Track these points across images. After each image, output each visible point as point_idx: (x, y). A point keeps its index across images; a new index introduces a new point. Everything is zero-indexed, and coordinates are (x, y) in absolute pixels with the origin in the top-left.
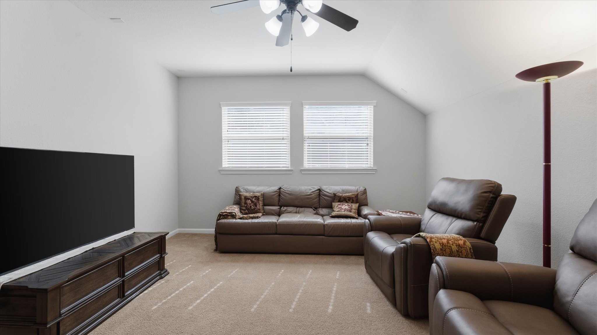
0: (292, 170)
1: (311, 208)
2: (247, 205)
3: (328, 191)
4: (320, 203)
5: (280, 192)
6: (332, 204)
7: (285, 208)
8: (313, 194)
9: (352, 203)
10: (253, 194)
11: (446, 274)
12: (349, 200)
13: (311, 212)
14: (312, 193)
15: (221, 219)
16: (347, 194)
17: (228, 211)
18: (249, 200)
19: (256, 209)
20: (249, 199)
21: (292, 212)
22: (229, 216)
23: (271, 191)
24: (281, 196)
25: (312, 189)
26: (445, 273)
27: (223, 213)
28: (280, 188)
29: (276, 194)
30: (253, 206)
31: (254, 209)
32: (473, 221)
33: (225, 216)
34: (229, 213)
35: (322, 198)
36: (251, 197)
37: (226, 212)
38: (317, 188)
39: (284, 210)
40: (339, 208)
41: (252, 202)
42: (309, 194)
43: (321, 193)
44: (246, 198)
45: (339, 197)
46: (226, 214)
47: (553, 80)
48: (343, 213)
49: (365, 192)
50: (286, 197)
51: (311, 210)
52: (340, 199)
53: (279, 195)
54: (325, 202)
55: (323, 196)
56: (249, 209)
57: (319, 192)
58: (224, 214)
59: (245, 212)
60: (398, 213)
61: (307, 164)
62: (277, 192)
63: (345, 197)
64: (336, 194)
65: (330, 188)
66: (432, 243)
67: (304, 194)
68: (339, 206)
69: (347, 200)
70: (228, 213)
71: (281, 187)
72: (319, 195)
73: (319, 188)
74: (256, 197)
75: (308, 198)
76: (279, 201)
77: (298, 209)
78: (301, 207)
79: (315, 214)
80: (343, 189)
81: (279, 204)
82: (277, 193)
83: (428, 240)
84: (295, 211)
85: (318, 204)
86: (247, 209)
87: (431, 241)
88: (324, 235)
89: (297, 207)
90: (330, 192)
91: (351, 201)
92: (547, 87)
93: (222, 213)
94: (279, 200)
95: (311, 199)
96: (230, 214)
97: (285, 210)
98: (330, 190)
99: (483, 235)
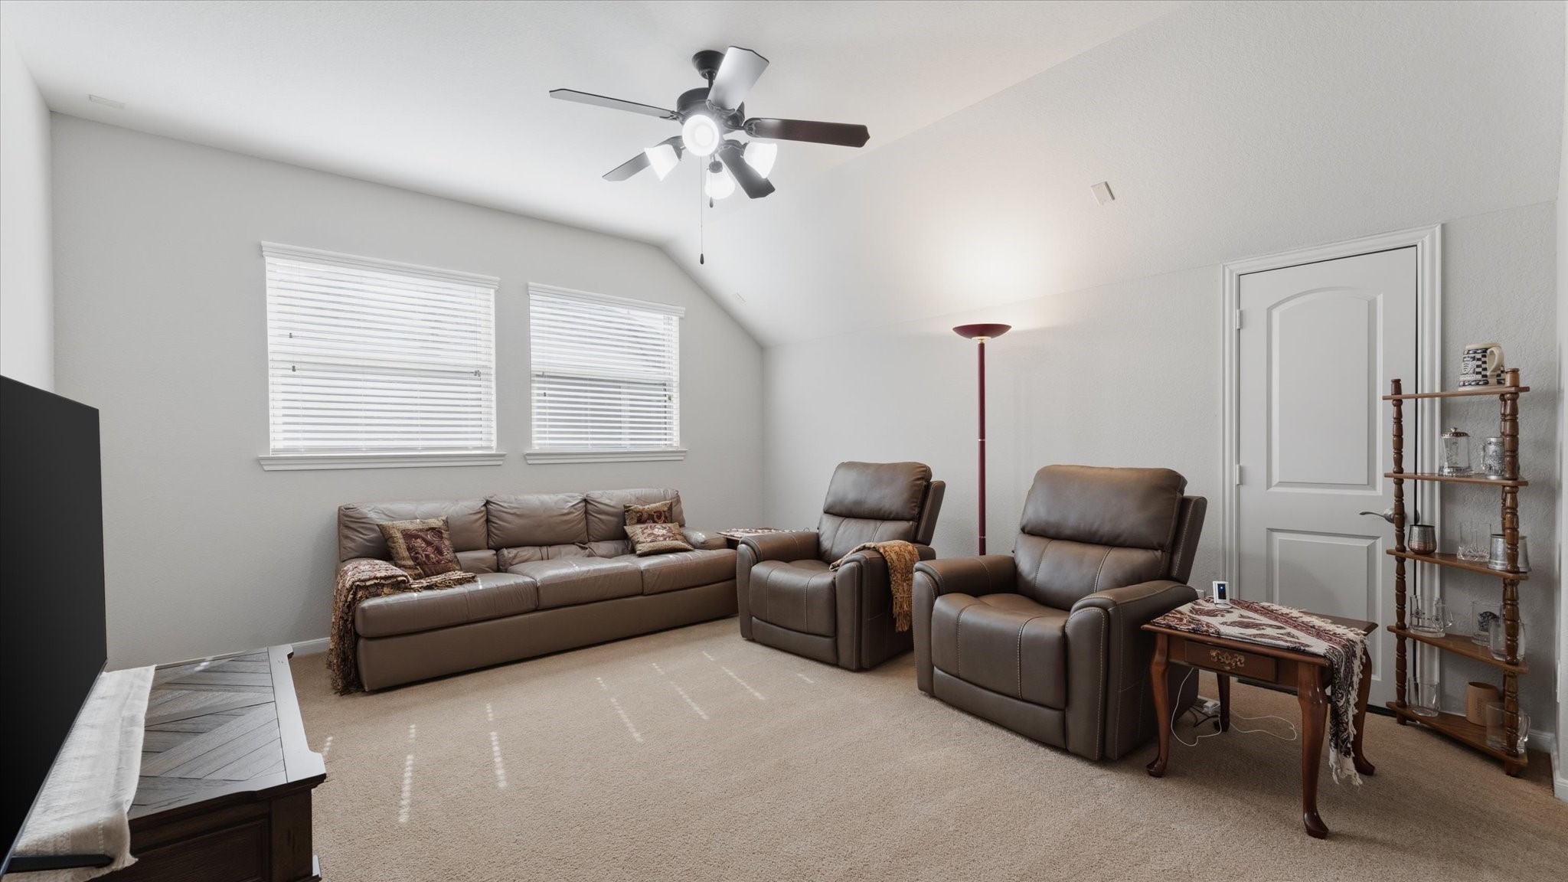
0: (503, 456)
1: (573, 544)
2: (417, 553)
3: (607, 502)
4: (590, 531)
5: (488, 512)
6: (624, 529)
7: (513, 552)
8: (574, 511)
9: (665, 522)
10: (424, 523)
11: (940, 579)
12: (659, 517)
13: (576, 554)
14: (572, 510)
15: (361, 598)
16: (653, 505)
17: (379, 575)
18: (419, 540)
19: (441, 561)
20: (417, 537)
21: (535, 558)
22: (383, 585)
23: (466, 513)
24: (494, 523)
25: (569, 499)
26: (937, 579)
27: (365, 581)
28: (488, 502)
29: (480, 518)
30: (433, 553)
31: (439, 562)
32: (908, 520)
33: (372, 590)
34: (386, 578)
35: (593, 518)
36: (421, 530)
37: (377, 578)
38: (580, 498)
39: (511, 555)
40: (649, 535)
41: (429, 543)
42: (566, 511)
43: (589, 506)
44: (408, 536)
45: (638, 512)
46: (376, 581)
47: (987, 340)
48: (665, 543)
49: (677, 500)
50: (510, 523)
51: (573, 548)
52: (641, 516)
53: (488, 521)
54: (603, 527)
55: (596, 515)
56: (426, 564)
57: (585, 506)
58: (368, 583)
59: (417, 572)
60: (756, 532)
61: (543, 439)
62: (482, 514)
63: (651, 511)
64: (630, 507)
65: (612, 495)
66: (887, 553)
67: (555, 513)
68: (649, 531)
69: (655, 517)
70: (381, 578)
71: (491, 500)
72: (586, 512)
73: (584, 496)
74: (432, 529)
75: (565, 521)
76: (488, 535)
77: (544, 549)
78: (550, 545)
79: (589, 556)
80: (637, 495)
81: (488, 544)
82: (482, 517)
83: (882, 551)
84: (539, 555)
85: (586, 533)
86: (418, 564)
87: (885, 551)
88: (642, 594)
89: (540, 545)
90: (612, 504)
91: (663, 518)
92: (982, 347)
93: (360, 580)
94: (489, 533)
95: (572, 524)
96: (389, 581)
97: (515, 557)
98: (609, 499)
99: (919, 537)
